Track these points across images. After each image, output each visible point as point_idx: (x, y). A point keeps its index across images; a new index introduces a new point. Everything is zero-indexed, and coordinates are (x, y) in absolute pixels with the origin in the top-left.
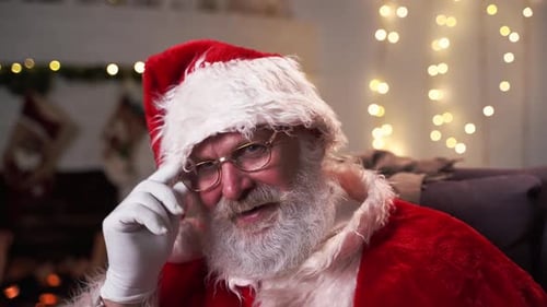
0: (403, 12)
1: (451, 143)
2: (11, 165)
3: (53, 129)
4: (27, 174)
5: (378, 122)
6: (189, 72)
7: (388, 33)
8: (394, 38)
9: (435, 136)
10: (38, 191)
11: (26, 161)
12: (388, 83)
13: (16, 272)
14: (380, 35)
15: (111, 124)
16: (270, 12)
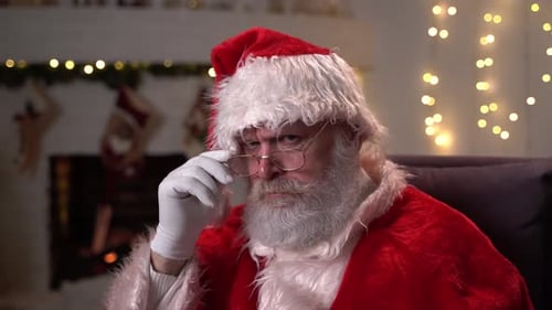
0: (452, 11)
1: (496, 130)
2: (107, 150)
3: (142, 118)
4: (121, 157)
5: (430, 111)
6: (240, 66)
7: (439, 31)
8: (444, 34)
9: (482, 123)
10: (130, 172)
11: (120, 146)
12: (439, 77)
13: (116, 241)
14: (432, 32)
15: (192, 114)
16: (332, 12)
